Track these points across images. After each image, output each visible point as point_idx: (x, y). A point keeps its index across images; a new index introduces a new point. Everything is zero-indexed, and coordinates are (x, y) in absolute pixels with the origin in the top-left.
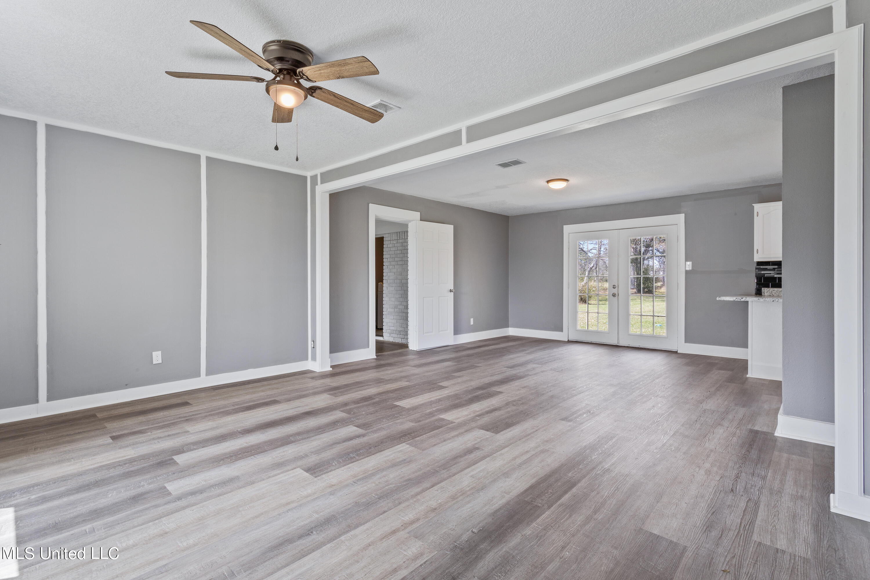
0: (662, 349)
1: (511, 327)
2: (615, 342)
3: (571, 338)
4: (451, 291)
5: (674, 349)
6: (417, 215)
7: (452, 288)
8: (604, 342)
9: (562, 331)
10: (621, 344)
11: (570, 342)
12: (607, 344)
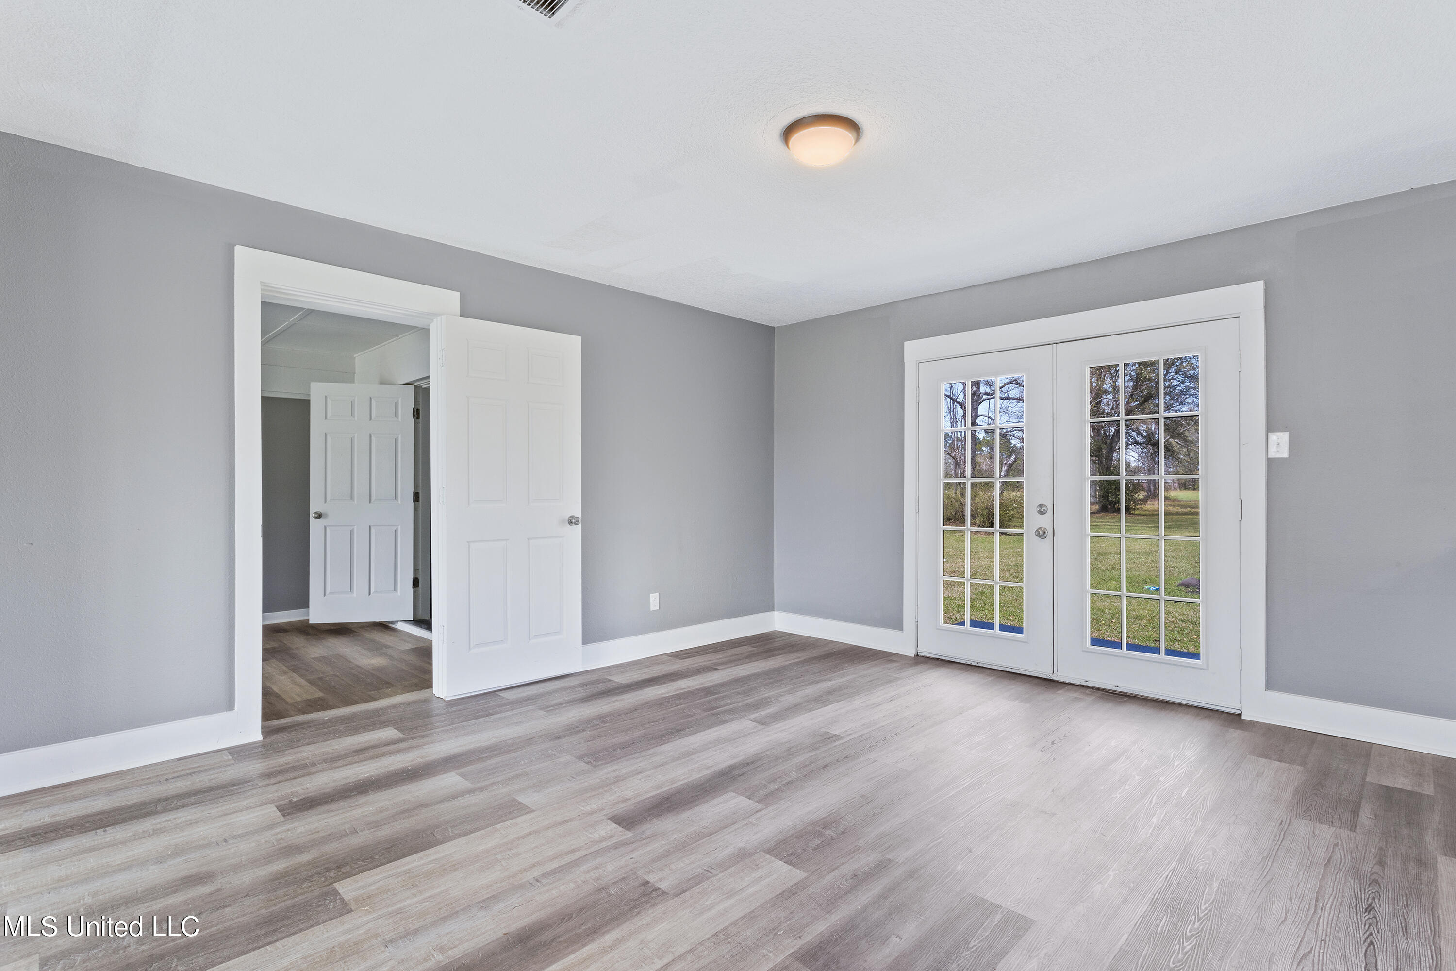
0: (1190, 703)
1: (780, 610)
2: (1044, 671)
3: (926, 650)
4: (572, 521)
5: (1230, 705)
6: (454, 298)
7: (578, 514)
8: (1013, 666)
9: (901, 628)
10: (1061, 676)
11: (921, 660)
12: (1023, 673)
